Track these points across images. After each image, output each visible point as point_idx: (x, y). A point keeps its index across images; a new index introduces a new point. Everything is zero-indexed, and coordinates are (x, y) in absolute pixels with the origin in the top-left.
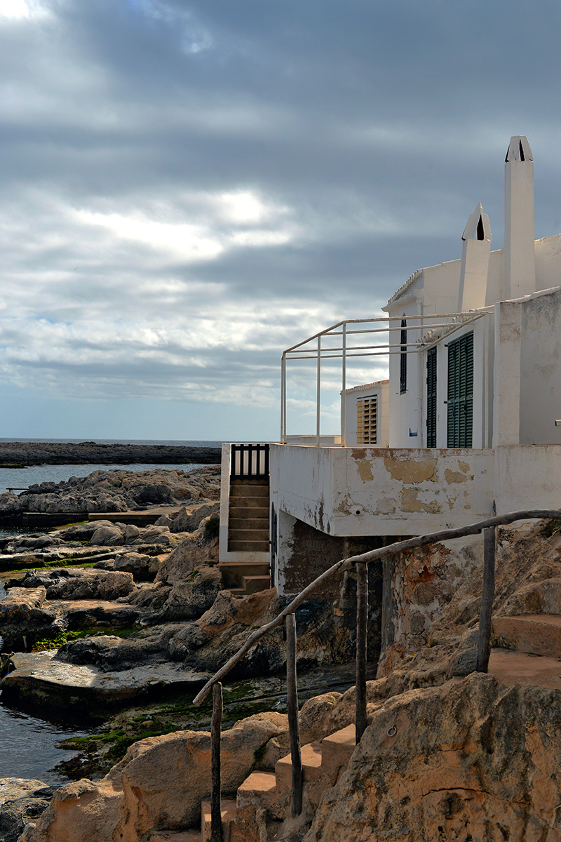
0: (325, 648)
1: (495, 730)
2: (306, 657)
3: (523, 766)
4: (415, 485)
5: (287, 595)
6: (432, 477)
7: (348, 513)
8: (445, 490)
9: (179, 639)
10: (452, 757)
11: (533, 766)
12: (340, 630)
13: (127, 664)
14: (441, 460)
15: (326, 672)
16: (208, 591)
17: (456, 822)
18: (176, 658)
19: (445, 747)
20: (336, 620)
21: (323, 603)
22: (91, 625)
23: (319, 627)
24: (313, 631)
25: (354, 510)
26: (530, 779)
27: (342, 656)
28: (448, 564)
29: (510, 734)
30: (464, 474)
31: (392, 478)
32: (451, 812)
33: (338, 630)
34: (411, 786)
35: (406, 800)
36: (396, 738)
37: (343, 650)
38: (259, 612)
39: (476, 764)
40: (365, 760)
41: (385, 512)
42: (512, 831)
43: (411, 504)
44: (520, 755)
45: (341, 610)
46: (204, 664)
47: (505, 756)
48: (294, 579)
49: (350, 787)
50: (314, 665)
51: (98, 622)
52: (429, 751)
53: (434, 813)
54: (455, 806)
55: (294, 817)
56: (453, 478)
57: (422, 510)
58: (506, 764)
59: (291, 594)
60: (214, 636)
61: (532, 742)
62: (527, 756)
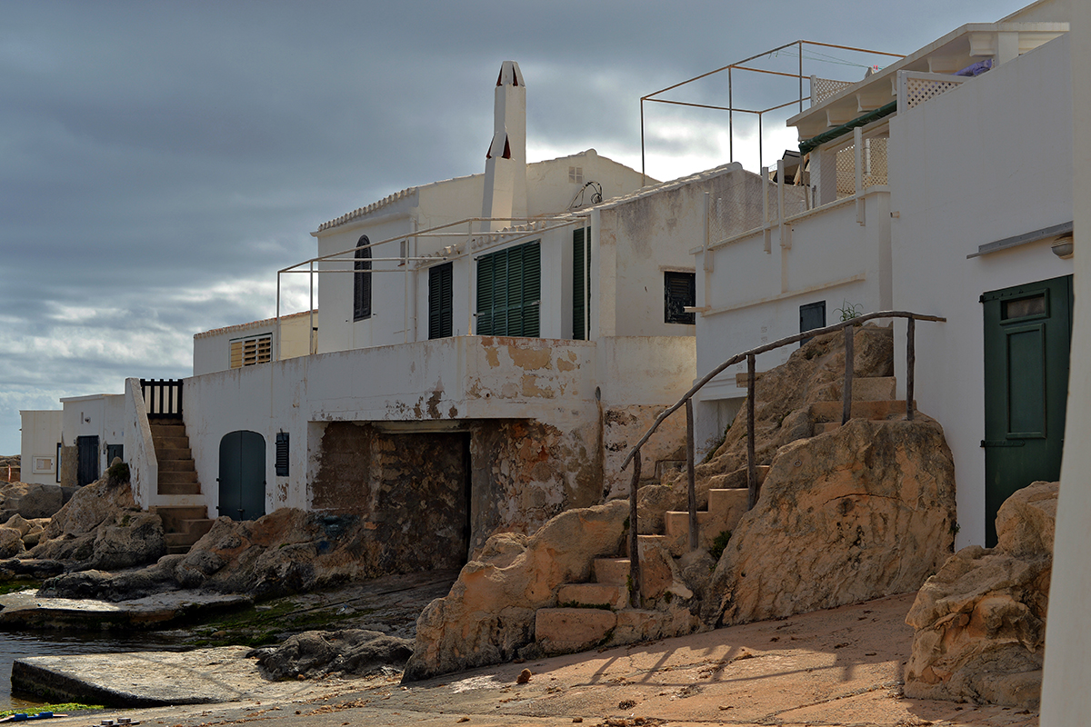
0: (358, 562)
1: (874, 453)
2: (339, 573)
3: (895, 473)
4: (534, 372)
5: (315, 511)
6: (546, 365)
7: (478, 396)
8: (557, 377)
9: (190, 565)
10: (846, 474)
11: (902, 473)
12: (373, 544)
13: (142, 592)
14: (554, 349)
15: (363, 586)
16: (147, 536)
17: (850, 518)
18: (189, 584)
19: (840, 468)
20: (367, 534)
21: (353, 518)
22: (9, 580)
23: (351, 542)
24: (345, 546)
25: (483, 393)
26: (900, 481)
27: (375, 571)
28: (560, 445)
29: (885, 454)
30: (571, 362)
31: (515, 364)
32: (845, 512)
33: (370, 545)
34: (814, 498)
35: (810, 510)
36: (802, 468)
37: (375, 564)
38: (276, 533)
39: (863, 476)
40: (778, 486)
41: (509, 396)
42: (890, 517)
43: (530, 390)
44: (892, 467)
45: (374, 523)
46: (228, 586)
47: (883, 468)
48: (323, 494)
49: (769, 506)
50: (347, 581)
51: (17, 576)
52: (829, 472)
53: (834, 514)
54: (849, 507)
55: (693, 551)
56: (565, 366)
57: (539, 395)
58: (884, 473)
59: (319, 510)
60: (230, 559)
61: (901, 456)
62: (897, 467)
